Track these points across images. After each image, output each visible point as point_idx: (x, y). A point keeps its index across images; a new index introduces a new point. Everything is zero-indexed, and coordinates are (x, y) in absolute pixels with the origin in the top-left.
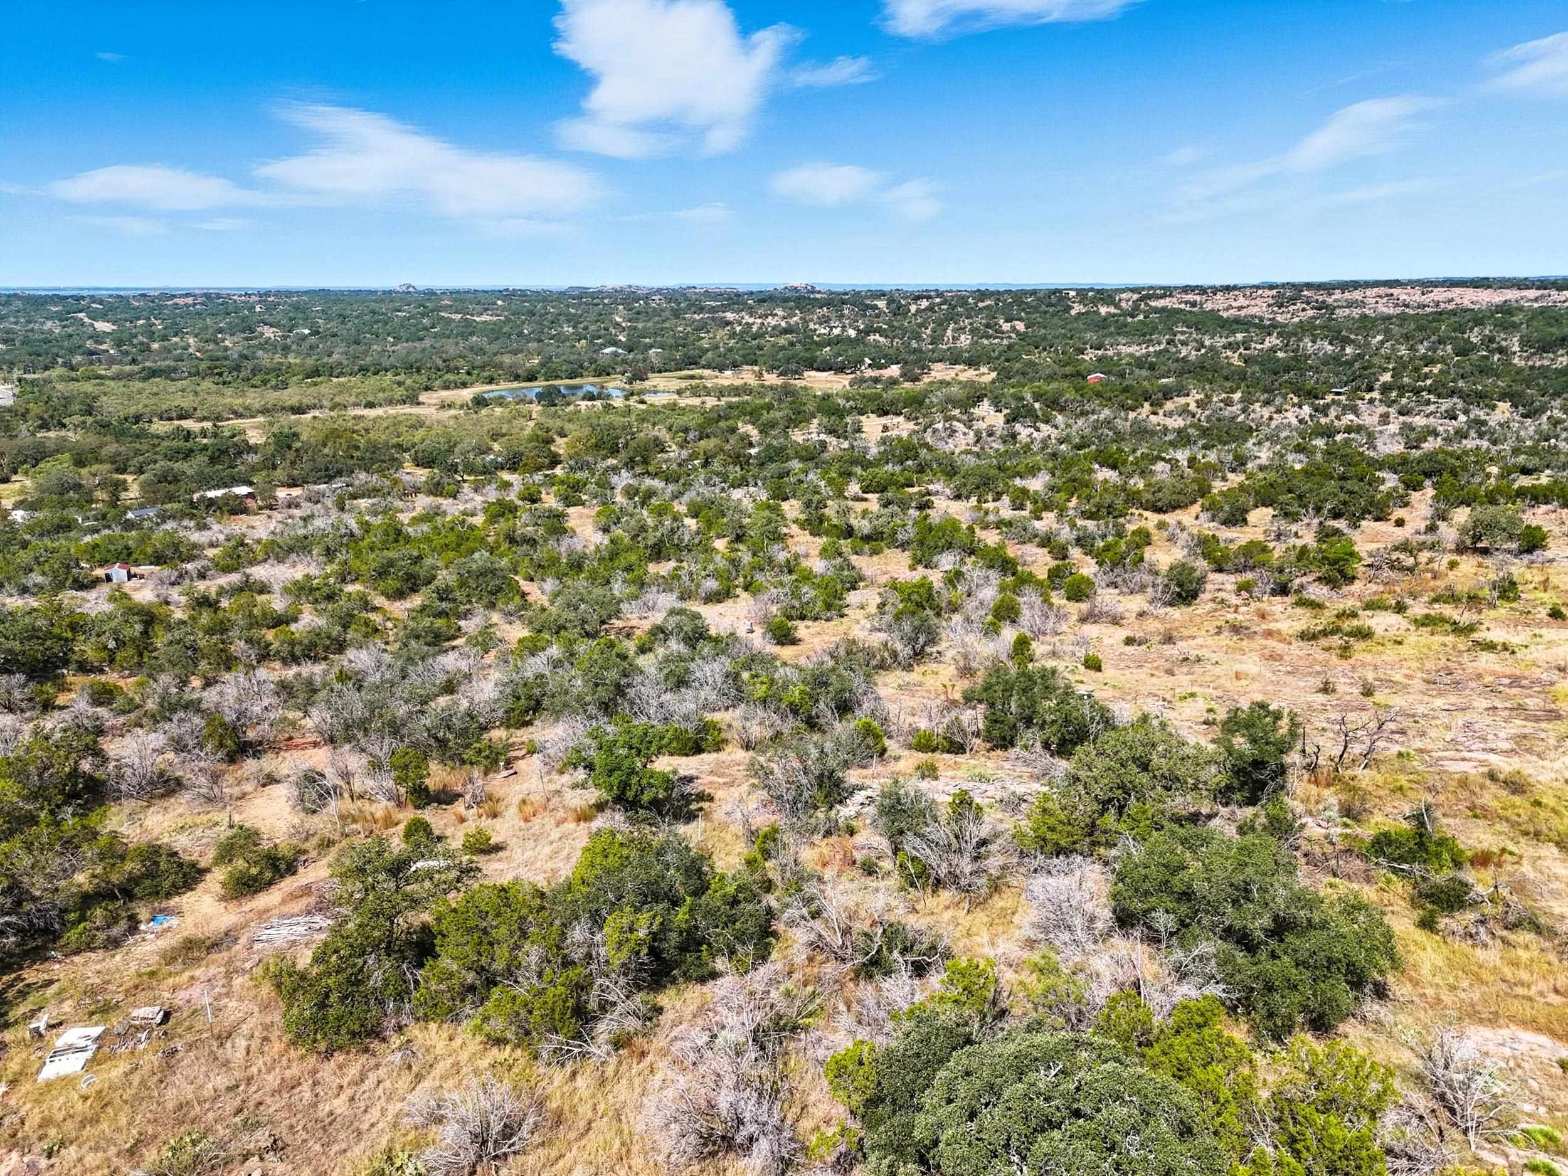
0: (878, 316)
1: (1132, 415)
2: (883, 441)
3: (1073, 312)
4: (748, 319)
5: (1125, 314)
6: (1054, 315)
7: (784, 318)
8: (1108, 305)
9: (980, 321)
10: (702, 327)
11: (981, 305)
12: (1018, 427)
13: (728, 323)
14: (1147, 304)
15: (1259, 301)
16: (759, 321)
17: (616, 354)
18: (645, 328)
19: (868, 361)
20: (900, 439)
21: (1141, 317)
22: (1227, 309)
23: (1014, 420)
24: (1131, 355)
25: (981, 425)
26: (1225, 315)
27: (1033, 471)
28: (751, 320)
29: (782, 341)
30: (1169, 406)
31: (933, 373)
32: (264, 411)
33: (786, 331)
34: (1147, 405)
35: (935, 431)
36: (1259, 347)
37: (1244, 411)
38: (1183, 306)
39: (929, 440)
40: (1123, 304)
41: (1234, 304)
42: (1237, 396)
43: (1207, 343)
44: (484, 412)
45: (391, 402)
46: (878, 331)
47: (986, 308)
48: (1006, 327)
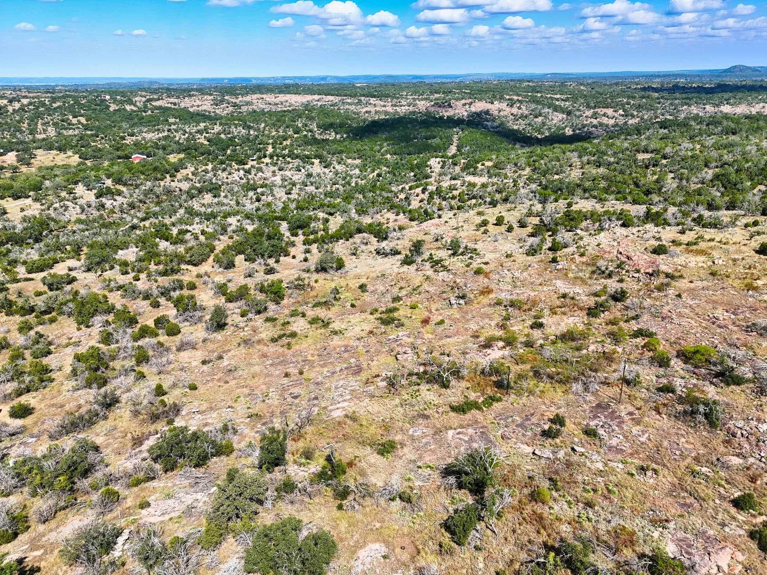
1: (162, 183)
2: (24, 219)
3: (111, 109)
5: (140, 110)
6: (101, 111)
8: (130, 104)
9: (57, 117)
11: (55, 105)
12: (104, 200)
14: (150, 104)
15: (206, 102)
20: (35, 217)
21: (149, 112)
22: (192, 107)
23: (100, 196)
24: (151, 140)
25: (81, 201)
26: (191, 110)
27: (125, 246)
30: (179, 176)
31: (38, 158)
34: (168, 176)
35: (55, 209)
36: (212, 131)
37: (214, 175)
38: (169, 105)
39: (53, 215)
40: (138, 104)
41: (195, 104)
42: (210, 167)
43: (188, 130)
47: (58, 107)
48: (74, 121)
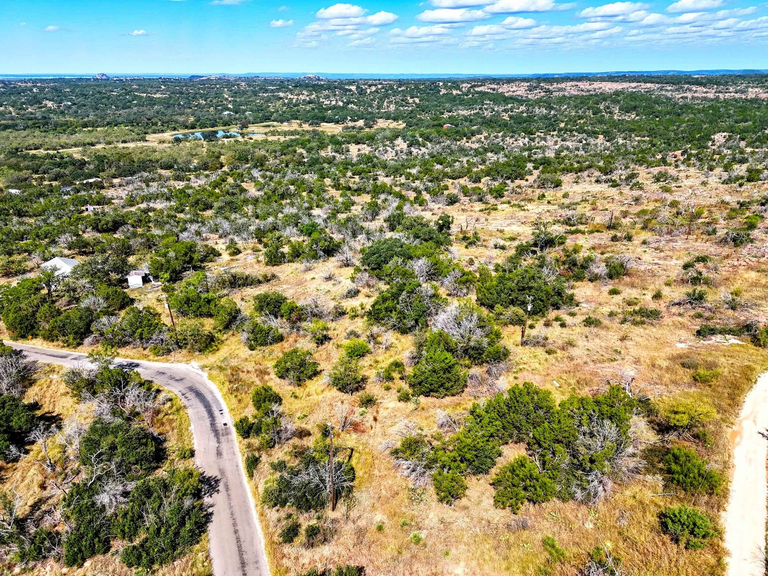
0: (352, 95)
1: (458, 143)
2: (359, 155)
3: (441, 93)
4: (290, 96)
5: (464, 94)
6: (432, 95)
7: (308, 95)
8: (457, 90)
9: (399, 98)
10: (268, 100)
11: (400, 89)
12: (412, 149)
13: (281, 98)
14: (474, 90)
15: (522, 88)
16: (296, 97)
17: (230, 115)
18: (241, 101)
19: (349, 118)
20: (365, 155)
21: (471, 96)
22: (508, 92)
23: (411, 146)
24: (463, 115)
25: (398, 148)
26: (506, 95)
27: (414, 166)
28: (292, 97)
29: (308, 108)
30: (474, 139)
31: (378, 124)
33: (310, 102)
34: (465, 138)
35: (379, 151)
36: (517, 111)
37: (502, 140)
38: (489, 90)
39: (377, 155)
40: (463, 89)
41: (511, 90)
42: (500, 134)
43: (496, 109)
44: (180, 144)
45: (133, 141)
46: (353, 102)
47: (402, 91)
48: (411, 101)
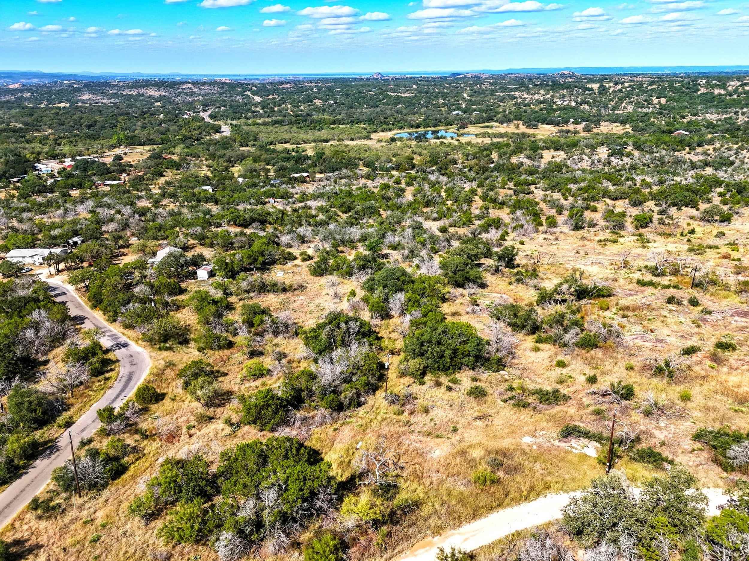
0: (590, 94)
1: (676, 154)
2: (549, 163)
3: (699, 92)
4: (526, 96)
5: (728, 94)
6: (687, 94)
7: (543, 95)
8: (720, 88)
9: (643, 97)
10: (502, 99)
11: (649, 88)
12: (612, 158)
13: (515, 98)
14: (743, 89)
16: (531, 96)
17: (458, 115)
18: (475, 101)
19: (572, 120)
20: (556, 162)
21: (735, 96)
24: (709, 120)
25: (597, 157)
29: (537, 108)
30: (699, 150)
31: (601, 127)
32: (314, 141)
33: (542, 102)
34: (687, 149)
35: (574, 159)
37: (735, 154)
39: (569, 163)
40: (730, 88)
44: (394, 144)
45: (360, 138)
46: (587, 103)
48: (655, 101)
